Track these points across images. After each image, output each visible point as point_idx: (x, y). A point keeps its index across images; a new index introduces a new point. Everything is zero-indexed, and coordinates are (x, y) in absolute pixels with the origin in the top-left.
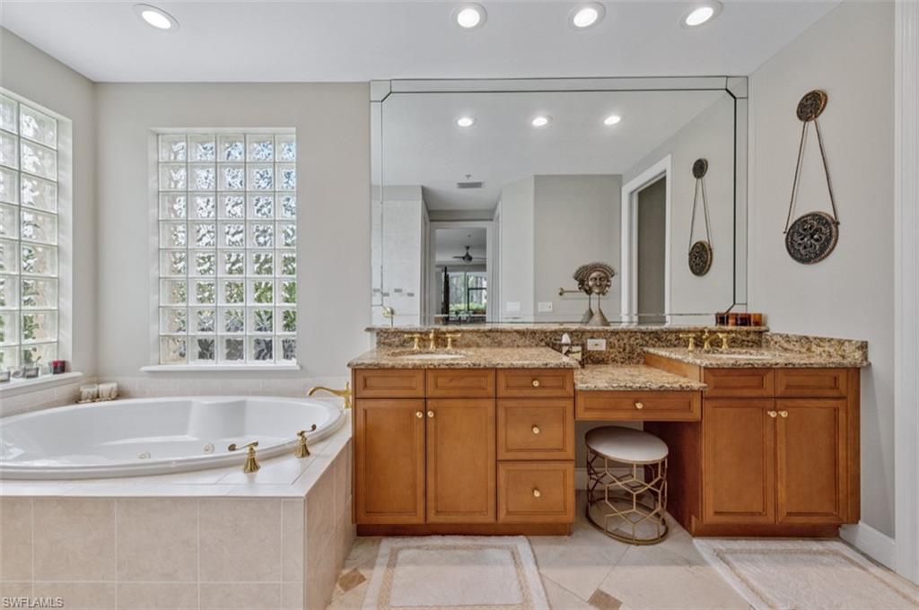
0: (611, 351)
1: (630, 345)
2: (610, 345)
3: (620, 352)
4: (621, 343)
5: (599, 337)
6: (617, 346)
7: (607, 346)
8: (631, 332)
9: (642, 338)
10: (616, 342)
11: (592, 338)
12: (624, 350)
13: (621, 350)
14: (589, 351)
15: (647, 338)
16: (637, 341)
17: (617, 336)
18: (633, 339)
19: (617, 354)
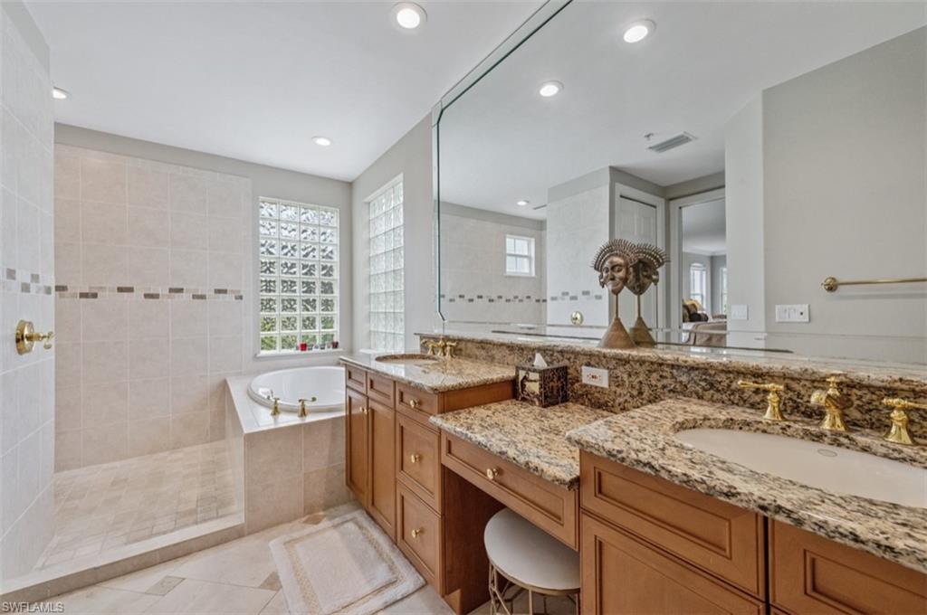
0: (619, 390)
1: (650, 386)
2: (614, 379)
3: (632, 396)
4: (635, 381)
5: (598, 365)
6: (627, 383)
7: (610, 381)
8: (652, 363)
9: (673, 377)
10: (625, 376)
11: (588, 365)
12: (641, 393)
13: (635, 393)
14: (586, 385)
15: (684, 379)
16: (665, 382)
17: (627, 366)
18: (654, 375)
19: (627, 397)
